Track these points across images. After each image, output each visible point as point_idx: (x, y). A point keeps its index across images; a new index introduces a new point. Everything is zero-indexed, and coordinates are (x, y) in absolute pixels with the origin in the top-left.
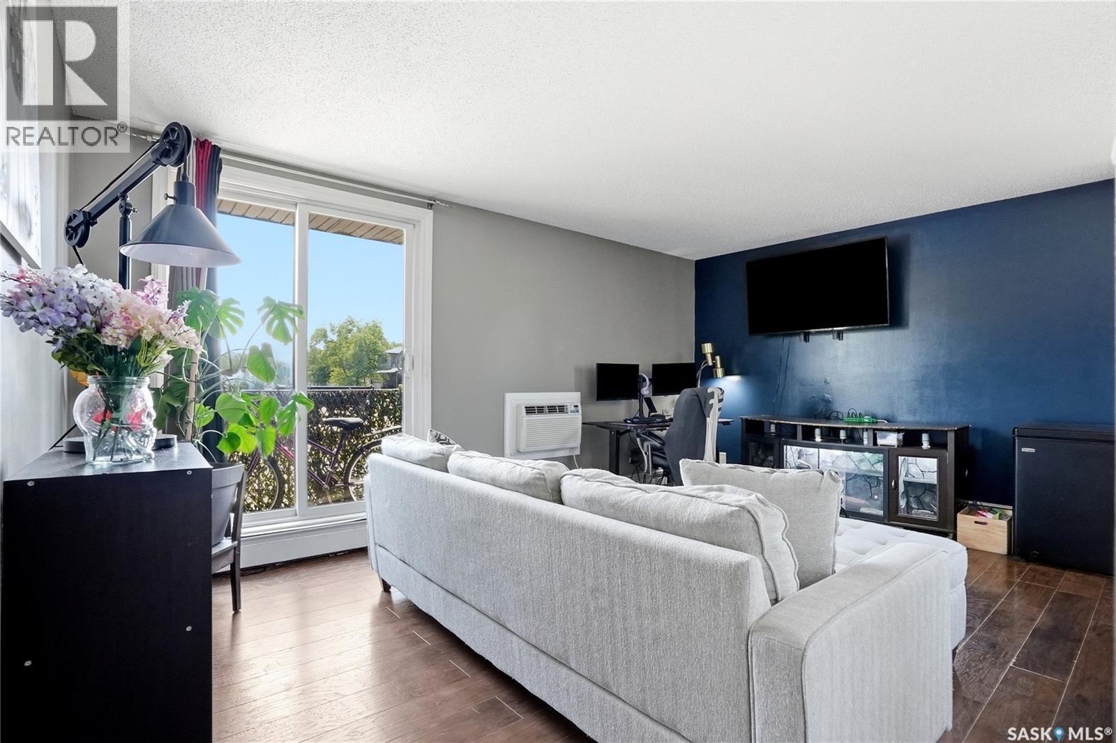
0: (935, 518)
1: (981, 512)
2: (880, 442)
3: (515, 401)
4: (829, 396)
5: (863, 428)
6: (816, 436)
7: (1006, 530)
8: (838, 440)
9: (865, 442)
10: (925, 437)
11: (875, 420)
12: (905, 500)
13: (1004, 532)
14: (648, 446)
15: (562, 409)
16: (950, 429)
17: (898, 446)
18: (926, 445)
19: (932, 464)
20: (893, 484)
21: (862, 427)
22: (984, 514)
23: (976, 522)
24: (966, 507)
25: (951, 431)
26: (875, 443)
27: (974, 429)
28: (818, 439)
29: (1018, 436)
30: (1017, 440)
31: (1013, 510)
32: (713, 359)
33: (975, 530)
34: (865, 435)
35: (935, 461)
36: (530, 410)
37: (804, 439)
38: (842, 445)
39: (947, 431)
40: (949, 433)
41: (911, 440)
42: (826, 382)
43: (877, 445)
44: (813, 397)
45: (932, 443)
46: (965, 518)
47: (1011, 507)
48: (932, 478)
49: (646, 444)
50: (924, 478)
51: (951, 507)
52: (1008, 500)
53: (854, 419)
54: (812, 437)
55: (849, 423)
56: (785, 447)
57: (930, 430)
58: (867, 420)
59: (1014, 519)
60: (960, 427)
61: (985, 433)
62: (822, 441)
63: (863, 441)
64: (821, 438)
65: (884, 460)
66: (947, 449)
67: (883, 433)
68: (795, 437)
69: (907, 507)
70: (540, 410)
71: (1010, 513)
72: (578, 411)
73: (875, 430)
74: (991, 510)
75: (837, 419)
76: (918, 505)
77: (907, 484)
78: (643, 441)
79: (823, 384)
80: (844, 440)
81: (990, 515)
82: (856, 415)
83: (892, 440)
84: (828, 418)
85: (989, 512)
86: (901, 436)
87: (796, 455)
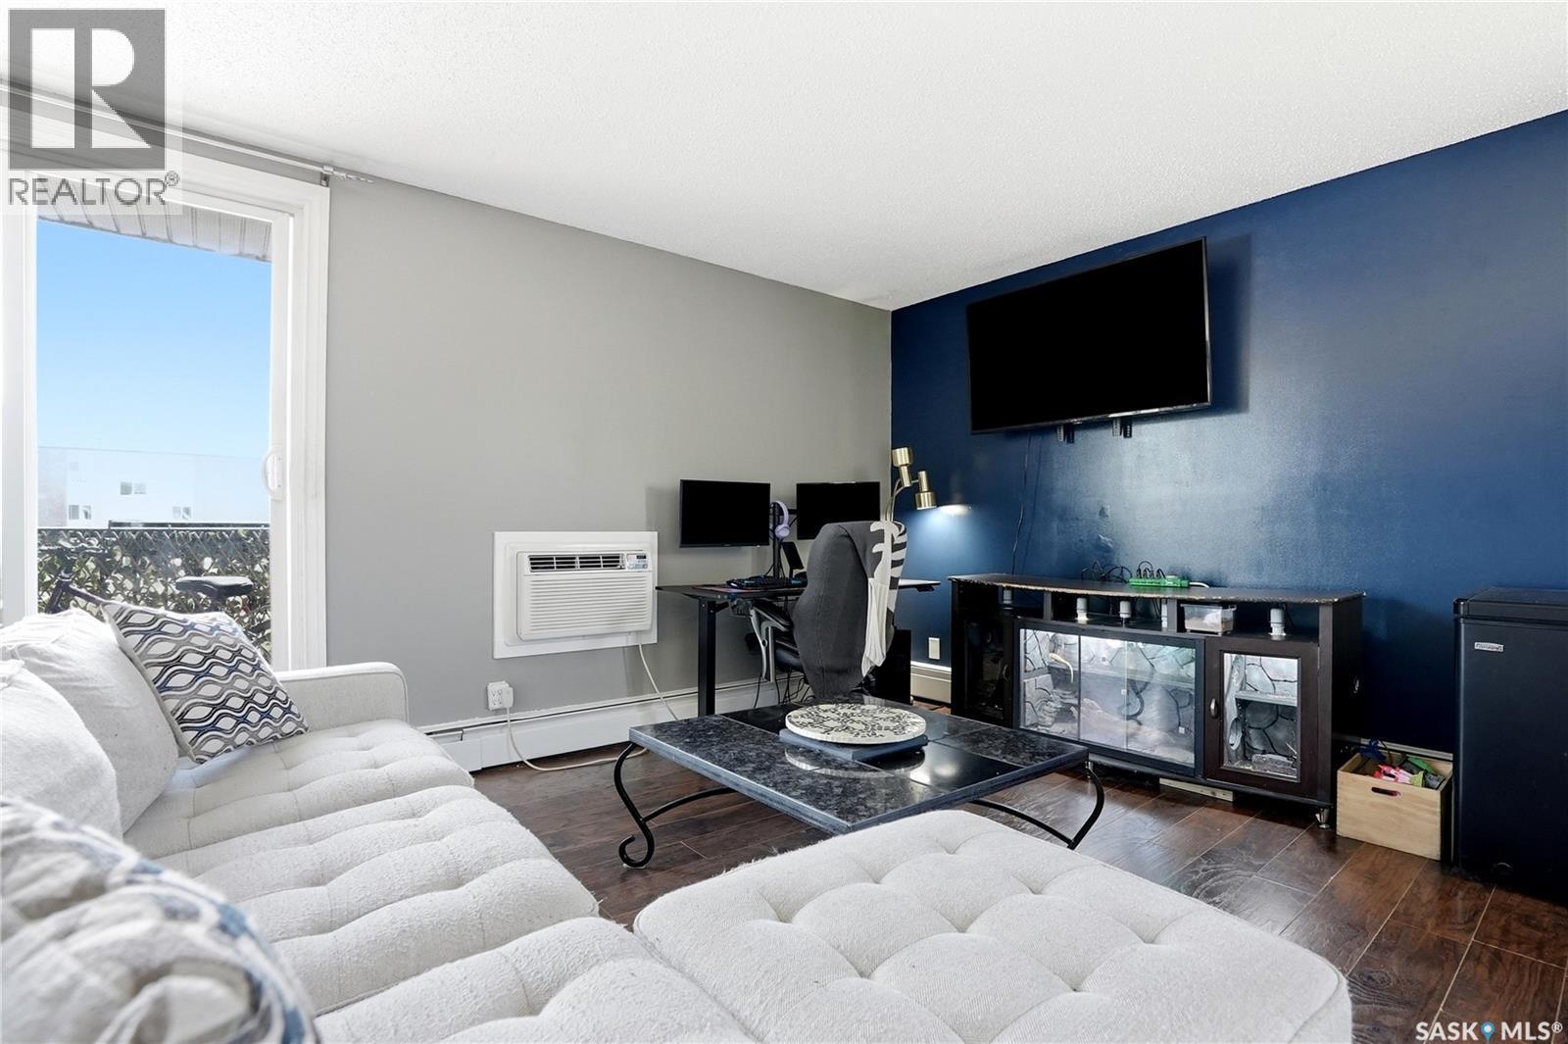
0: (1293, 776)
1: (1385, 768)
2: (1189, 625)
3: (513, 546)
4: (1108, 540)
5: (1161, 599)
6: (1078, 612)
7: (1438, 810)
8: (1116, 620)
9: (1165, 624)
10: (1276, 617)
11: (1185, 583)
12: (1240, 735)
13: (1434, 813)
14: (767, 629)
15: (612, 561)
16: (1323, 601)
17: (1225, 634)
18: (1277, 631)
19: (1289, 667)
20: (1213, 706)
21: (1162, 596)
22: (1393, 772)
23: (1375, 790)
24: (1355, 753)
25: (1326, 604)
26: (1181, 628)
27: (1375, 601)
28: (1082, 618)
29: (1465, 617)
30: (1463, 625)
31: (1455, 762)
32: (913, 475)
33: (1373, 805)
34: (1165, 610)
35: (1294, 662)
36: (540, 563)
37: (1055, 618)
38: (1124, 629)
39: (1319, 604)
40: (1321, 609)
41: (1249, 621)
42: (1102, 512)
43: (1184, 630)
44: (1081, 541)
45: (1288, 625)
46: (1354, 781)
47: (1450, 756)
48: (1289, 696)
49: (764, 625)
50: (1275, 693)
51: (1325, 754)
52: (1444, 741)
53: (1148, 582)
54: (1072, 615)
55: (1138, 588)
56: (1022, 631)
57: (1286, 603)
58: (1171, 583)
59: (1457, 785)
60: (1343, 596)
61: (1394, 607)
62: (1088, 623)
63: (1161, 622)
64: (1088, 616)
65: (1196, 660)
66: (1318, 640)
67: (1197, 608)
68: (1039, 614)
69: (1244, 749)
70: (566, 562)
71: (1447, 769)
72: (644, 566)
73: (1180, 601)
74: (1404, 763)
75: (1122, 581)
76: (1264, 744)
77: (1243, 704)
78: (760, 620)
79: (1098, 516)
80: (1128, 620)
81: (1403, 776)
82: (1152, 575)
83: (1214, 620)
84: (1105, 580)
85: (1401, 767)
86: (1230, 613)
87: (1045, 646)
